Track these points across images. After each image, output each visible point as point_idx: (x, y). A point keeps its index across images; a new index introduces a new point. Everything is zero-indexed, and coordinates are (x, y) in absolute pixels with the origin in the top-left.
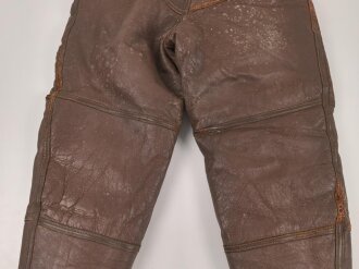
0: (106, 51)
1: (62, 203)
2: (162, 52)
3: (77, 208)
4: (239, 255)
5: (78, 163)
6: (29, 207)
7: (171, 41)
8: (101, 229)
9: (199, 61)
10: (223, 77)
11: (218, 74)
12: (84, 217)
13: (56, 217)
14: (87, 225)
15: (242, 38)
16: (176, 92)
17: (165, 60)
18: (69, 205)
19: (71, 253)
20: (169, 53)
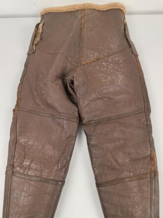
0: (42, 85)
1: (24, 163)
2: (68, 85)
3: (32, 165)
4: (103, 188)
5: (31, 143)
6: (7, 167)
7: (72, 80)
8: (45, 175)
9: (85, 89)
10: (96, 97)
11: (94, 96)
12: (36, 170)
13: (22, 171)
14: (38, 174)
15: (106, 78)
16: (76, 105)
17: (70, 89)
18: (28, 164)
19: (31, 189)
20: (71, 85)
